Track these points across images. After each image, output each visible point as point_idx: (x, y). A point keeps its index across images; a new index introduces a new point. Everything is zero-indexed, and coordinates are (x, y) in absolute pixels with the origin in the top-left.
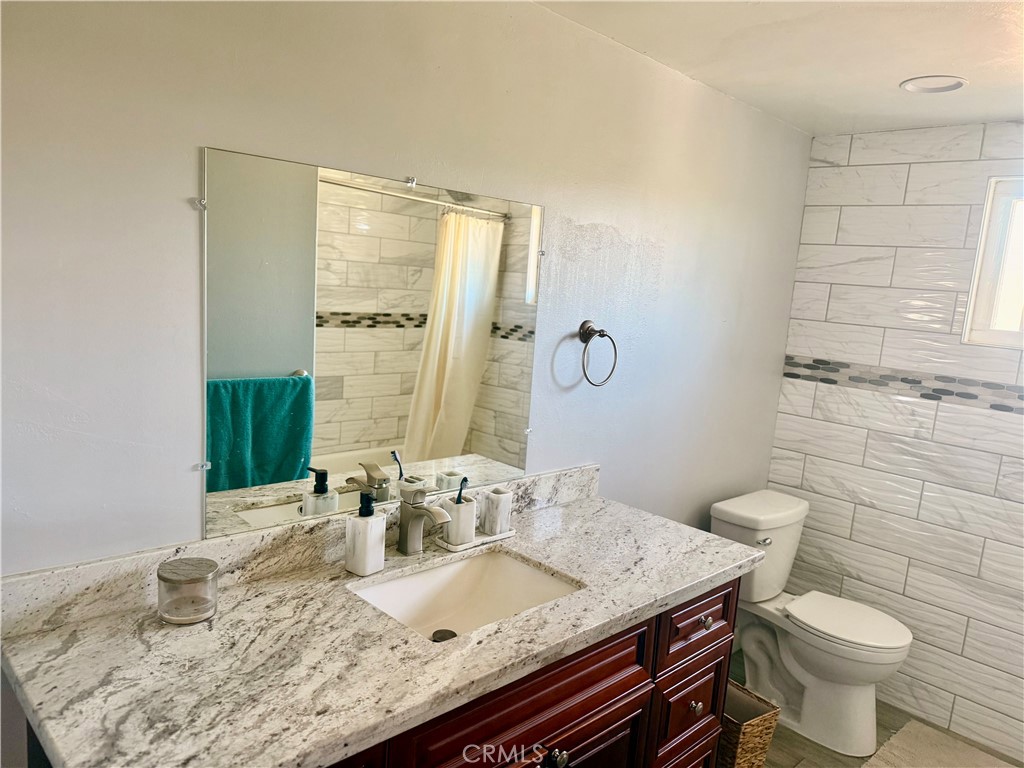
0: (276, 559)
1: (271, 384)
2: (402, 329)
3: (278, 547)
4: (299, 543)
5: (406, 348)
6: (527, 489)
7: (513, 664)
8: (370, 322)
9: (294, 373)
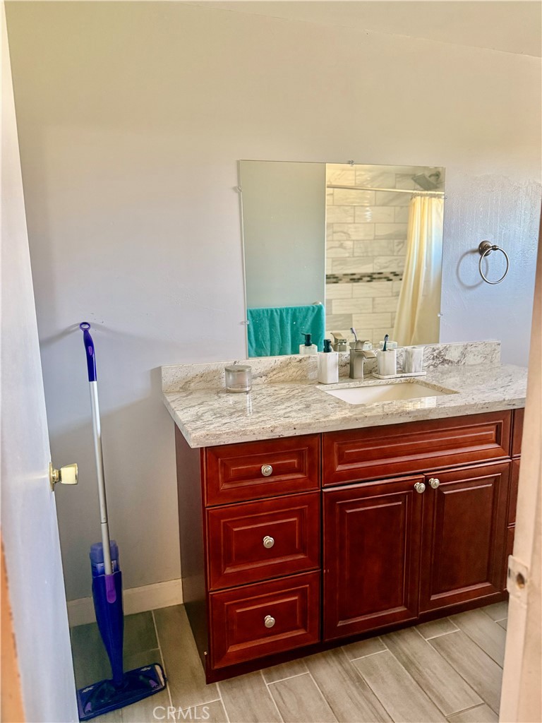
0: (283, 374)
1: (300, 309)
2: (391, 282)
3: (283, 367)
4: (294, 366)
5: (394, 295)
6: (440, 352)
7: (392, 414)
8: (369, 279)
9: (314, 304)
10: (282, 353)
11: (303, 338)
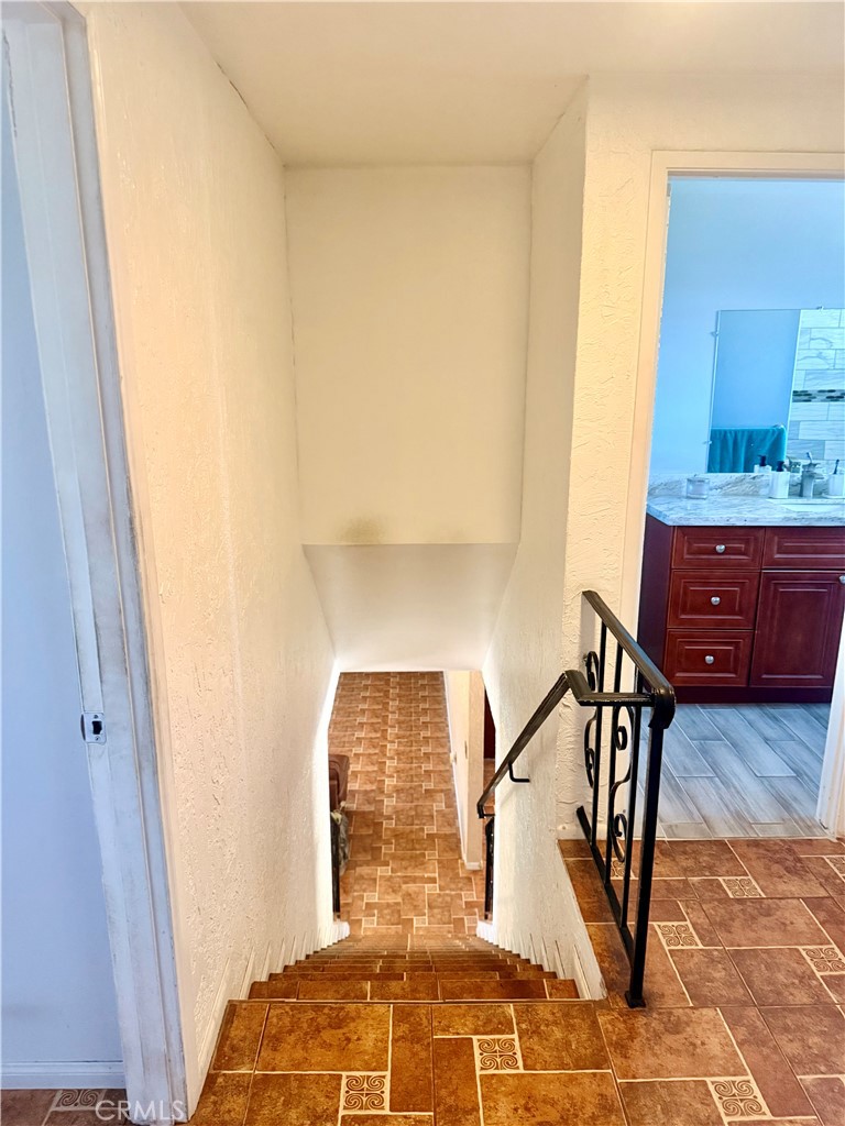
0: (736, 488)
1: (758, 432)
3: (737, 483)
4: (747, 483)
9: (775, 426)
10: (733, 470)
11: (759, 460)
